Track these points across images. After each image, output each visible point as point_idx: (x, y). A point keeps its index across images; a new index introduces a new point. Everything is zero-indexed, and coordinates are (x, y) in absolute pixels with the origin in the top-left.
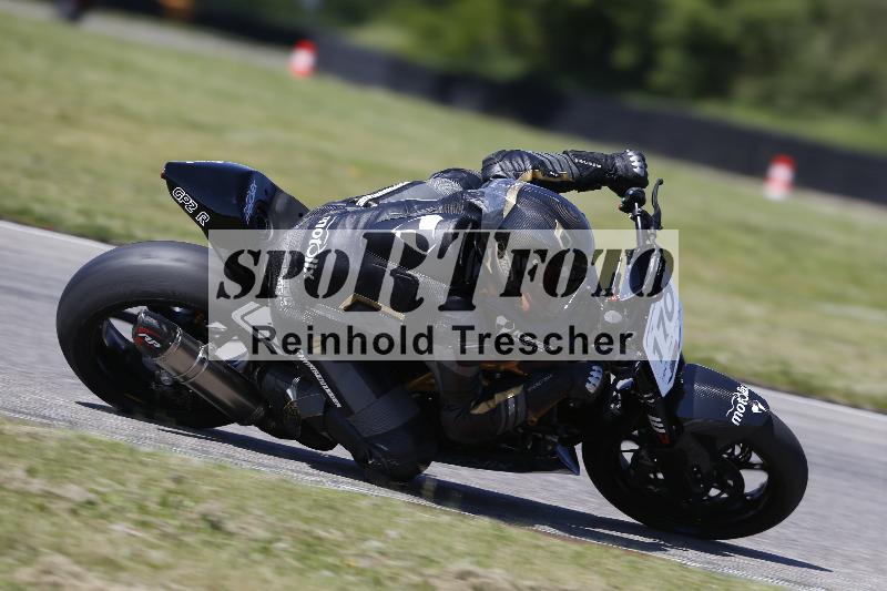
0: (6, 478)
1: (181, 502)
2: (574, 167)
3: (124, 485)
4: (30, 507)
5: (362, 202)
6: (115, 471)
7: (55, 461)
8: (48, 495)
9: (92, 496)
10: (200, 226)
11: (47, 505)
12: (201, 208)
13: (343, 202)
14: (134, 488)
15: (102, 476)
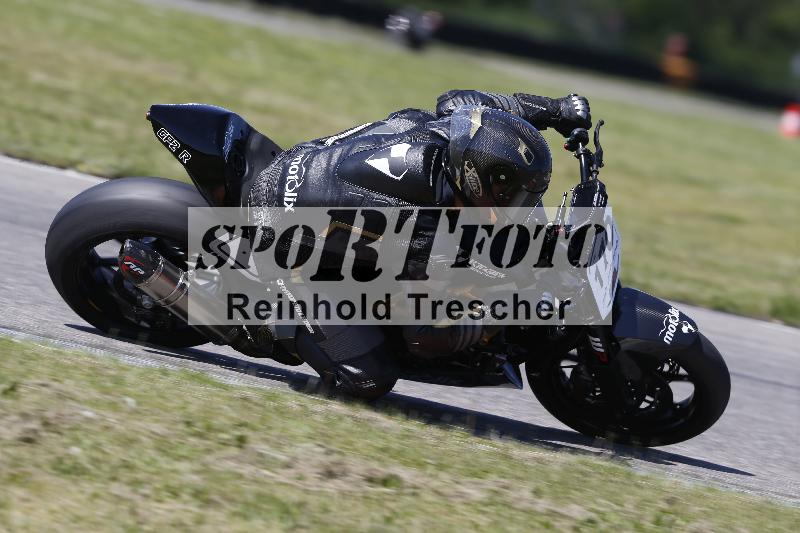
0: (516, 498)
1: (674, 521)
2: (520, 108)
3: (621, 505)
4: (537, 525)
5: (330, 142)
6: (612, 493)
7: (560, 483)
8: (552, 514)
9: (593, 516)
10: (183, 163)
11: (552, 522)
12: (184, 146)
13: (313, 142)
14: (629, 507)
15: (604, 497)
